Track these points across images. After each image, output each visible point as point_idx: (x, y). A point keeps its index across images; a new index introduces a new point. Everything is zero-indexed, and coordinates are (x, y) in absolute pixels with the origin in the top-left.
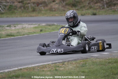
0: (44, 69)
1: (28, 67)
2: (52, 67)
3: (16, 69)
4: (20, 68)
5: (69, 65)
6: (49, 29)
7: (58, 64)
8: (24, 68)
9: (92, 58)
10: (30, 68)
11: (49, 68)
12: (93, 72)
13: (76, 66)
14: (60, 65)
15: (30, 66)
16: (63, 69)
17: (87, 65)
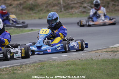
2: (10, 70)
5: (27, 68)
7: (16, 68)
11: (7, 71)
13: (34, 69)
16: (20, 72)
17: (45, 67)
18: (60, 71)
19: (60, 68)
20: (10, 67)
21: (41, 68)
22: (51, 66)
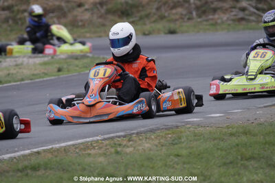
0: (89, 151)
1: (52, 148)
3: (27, 152)
4: (35, 150)
5: (144, 141)
6: (77, 66)
7: (118, 141)
8: (44, 151)
9: (188, 126)
10: (58, 150)
11: (100, 148)
12: (199, 155)
13: (159, 143)
14: (125, 143)
15: (57, 146)
16: (131, 149)
17: (183, 140)
18: (218, 149)
19: (215, 141)
20: (105, 139)
21: (173, 140)
22: (196, 138)
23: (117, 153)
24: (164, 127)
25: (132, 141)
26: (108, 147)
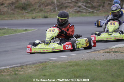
0: (2, 74)
5: (29, 69)
7: (17, 68)
9: (50, 61)
11: (8, 72)
12: (54, 75)
13: (36, 69)
14: (19, 69)
16: (22, 73)
17: (47, 68)
19: (63, 69)
20: (10, 68)
21: (43, 68)
22: (53, 67)
23: (16, 74)
24: (39, 62)
25: (23, 68)
26: (12, 71)
